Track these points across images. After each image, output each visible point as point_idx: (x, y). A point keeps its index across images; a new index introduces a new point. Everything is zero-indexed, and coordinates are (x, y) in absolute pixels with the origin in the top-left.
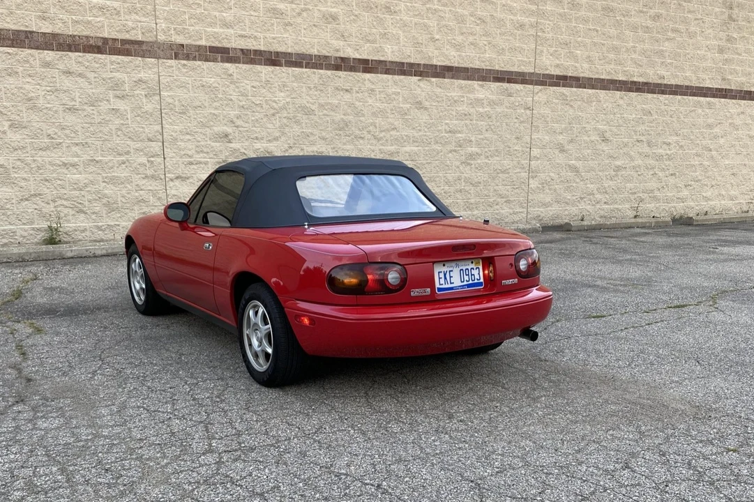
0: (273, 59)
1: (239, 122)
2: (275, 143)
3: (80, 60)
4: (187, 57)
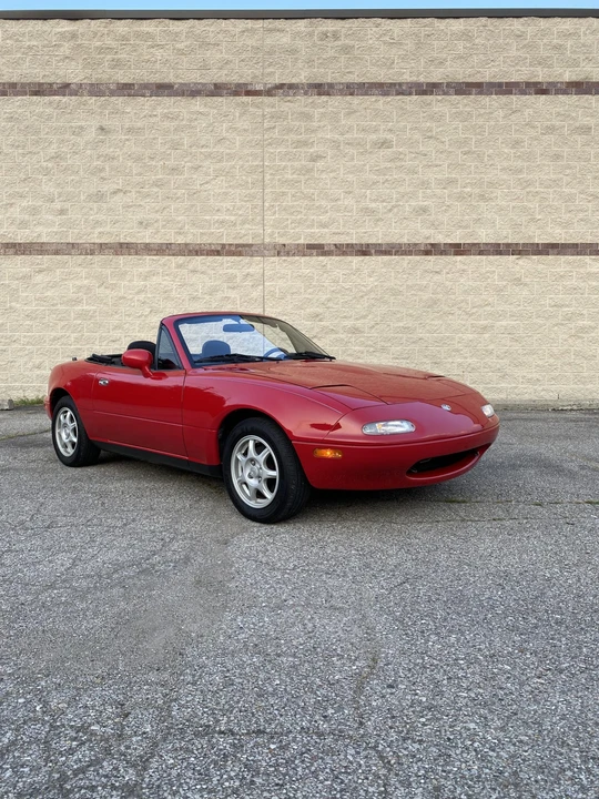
0: (364, 250)
1: (330, 304)
2: (362, 321)
4: (288, 254)
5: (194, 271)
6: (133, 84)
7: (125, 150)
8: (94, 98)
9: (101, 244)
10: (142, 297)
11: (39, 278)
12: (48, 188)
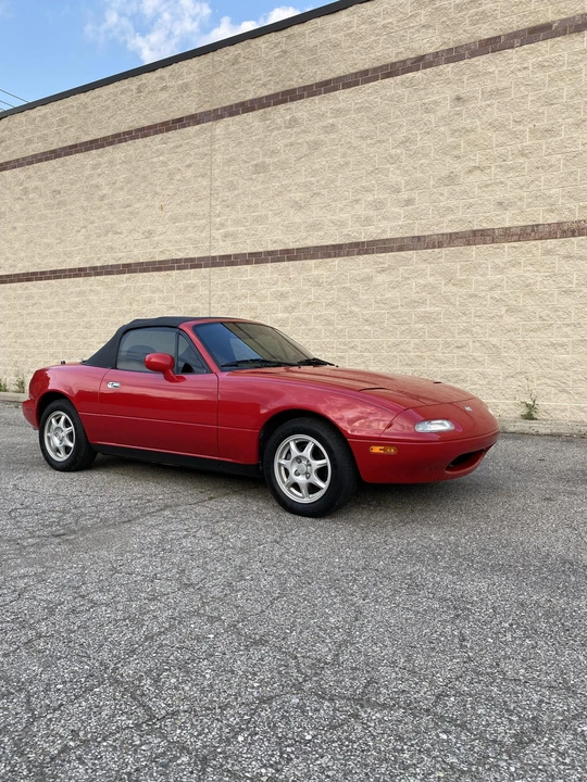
3: (583, 243)
5: (568, 257)
6: (500, 37)
7: (485, 118)
8: (452, 65)
9: (451, 234)
10: (497, 294)
11: (380, 278)
12: (395, 177)
